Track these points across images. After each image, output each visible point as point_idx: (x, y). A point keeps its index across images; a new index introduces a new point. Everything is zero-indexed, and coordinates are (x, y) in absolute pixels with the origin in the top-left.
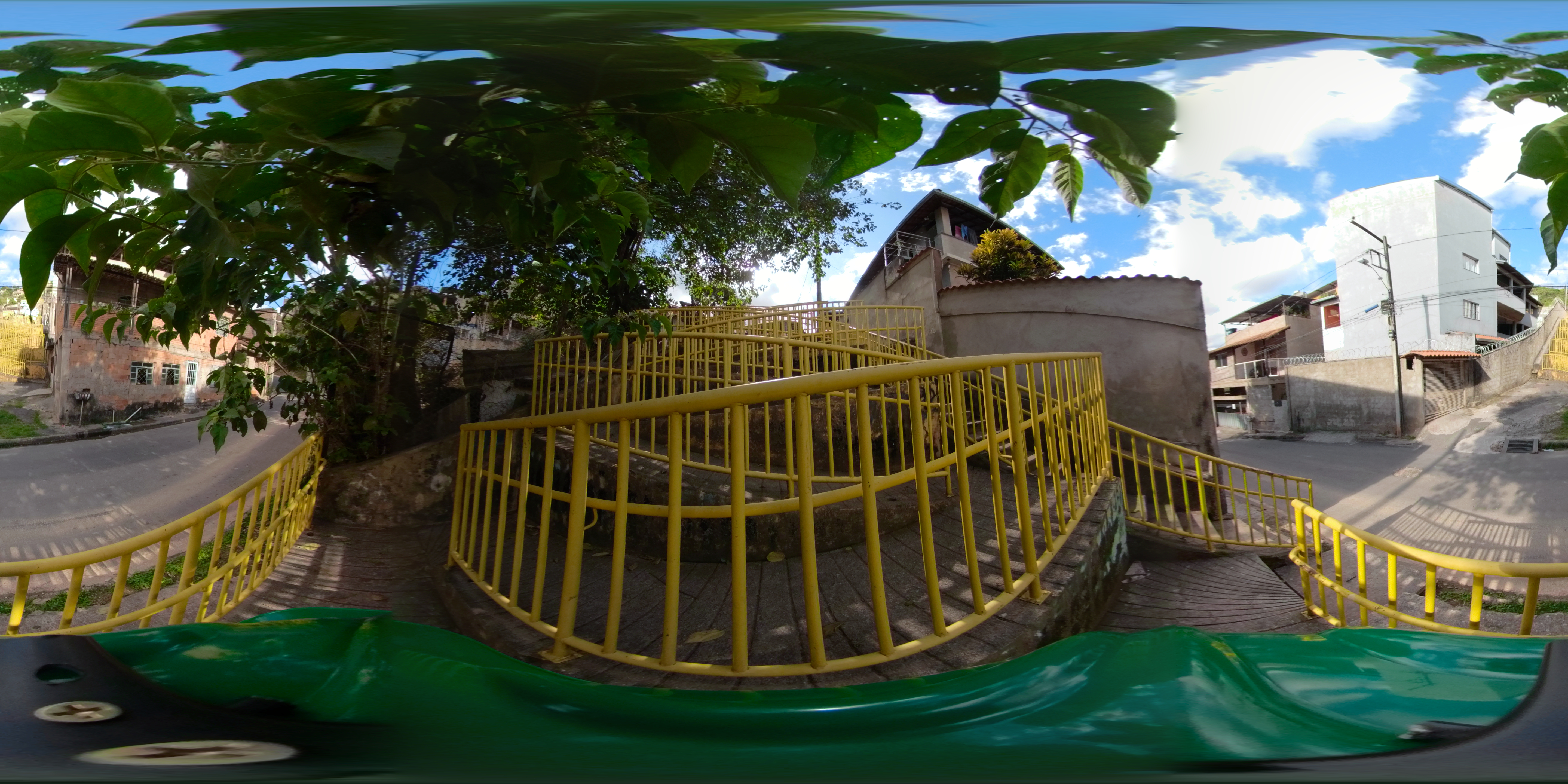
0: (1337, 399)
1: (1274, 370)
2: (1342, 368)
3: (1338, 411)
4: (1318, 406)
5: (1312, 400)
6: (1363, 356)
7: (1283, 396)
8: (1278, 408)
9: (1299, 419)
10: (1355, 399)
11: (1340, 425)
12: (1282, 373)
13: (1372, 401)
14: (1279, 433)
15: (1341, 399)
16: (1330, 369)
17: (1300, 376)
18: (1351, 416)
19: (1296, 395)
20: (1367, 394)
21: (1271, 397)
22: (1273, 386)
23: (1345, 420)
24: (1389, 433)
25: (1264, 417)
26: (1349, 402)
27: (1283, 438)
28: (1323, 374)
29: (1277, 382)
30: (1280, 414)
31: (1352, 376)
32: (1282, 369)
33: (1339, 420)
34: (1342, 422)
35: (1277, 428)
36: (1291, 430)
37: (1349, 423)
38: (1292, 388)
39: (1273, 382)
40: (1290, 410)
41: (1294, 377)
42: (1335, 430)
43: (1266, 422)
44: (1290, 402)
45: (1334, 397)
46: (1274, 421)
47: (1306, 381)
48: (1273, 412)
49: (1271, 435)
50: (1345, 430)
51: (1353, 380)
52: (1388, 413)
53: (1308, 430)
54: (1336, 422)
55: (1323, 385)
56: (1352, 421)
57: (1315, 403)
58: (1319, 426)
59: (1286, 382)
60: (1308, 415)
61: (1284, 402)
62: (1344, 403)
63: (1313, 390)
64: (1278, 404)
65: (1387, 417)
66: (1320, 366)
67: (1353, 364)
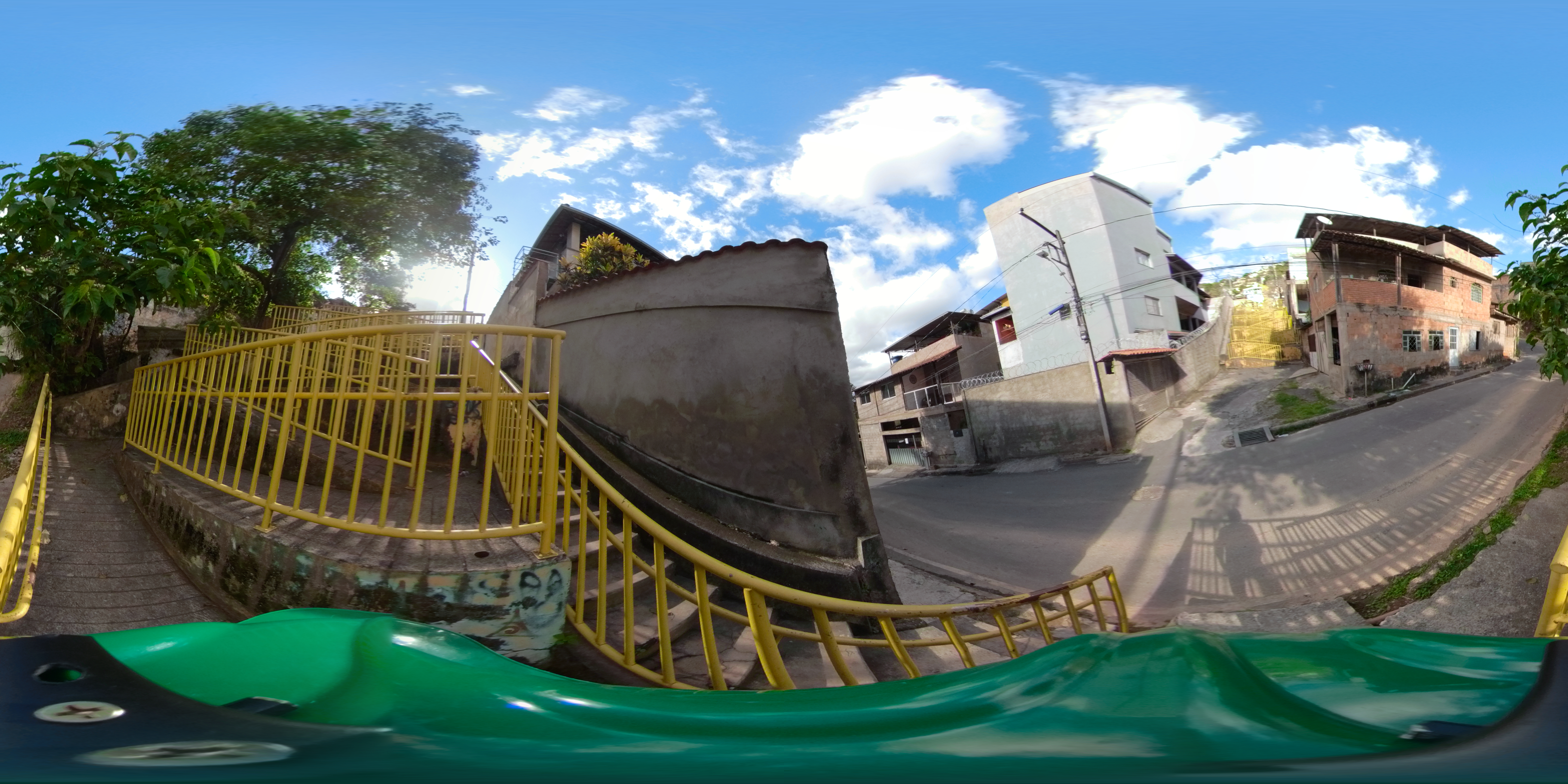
0: (1027, 419)
1: (949, 397)
2: (1029, 384)
3: (1032, 433)
4: (1006, 431)
5: (998, 426)
6: (1052, 366)
7: (964, 424)
8: (959, 438)
9: (985, 449)
10: (1050, 417)
11: (1036, 450)
12: (959, 399)
13: (1071, 416)
14: (963, 466)
15: (1033, 419)
16: (1015, 387)
17: (980, 399)
18: (1048, 437)
19: (978, 421)
20: (1063, 409)
21: (948, 426)
22: (950, 415)
23: (1042, 443)
24: (1096, 450)
25: (942, 450)
26: (1044, 422)
27: (970, 473)
28: (1008, 393)
29: (954, 409)
30: (962, 444)
31: (1043, 391)
32: (958, 394)
33: (1034, 444)
34: (1038, 446)
35: (960, 462)
36: (977, 462)
37: (1047, 445)
38: (973, 414)
39: (948, 410)
40: (973, 439)
41: (973, 401)
42: (1031, 456)
43: (946, 455)
44: (972, 430)
45: (1025, 418)
46: (955, 454)
47: (988, 404)
48: (953, 443)
49: (954, 470)
50: (1043, 455)
51: (1044, 396)
52: (1092, 427)
53: (997, 460)
54: (1031, 447)
55: (1010, 406)
56: (1050, 443)
57: (1002, 428)
58: (1010, 454)
59: (965, 408)
60: (995, 442)
61: (965, 431)
62: (1038, 423)
63: (998, 414)
64: (958, 434)
65: (1091, 433)
66: (1002, 385)
67: (1042, 377)
